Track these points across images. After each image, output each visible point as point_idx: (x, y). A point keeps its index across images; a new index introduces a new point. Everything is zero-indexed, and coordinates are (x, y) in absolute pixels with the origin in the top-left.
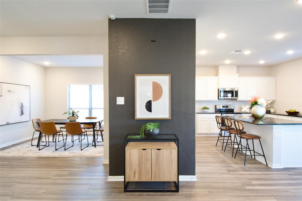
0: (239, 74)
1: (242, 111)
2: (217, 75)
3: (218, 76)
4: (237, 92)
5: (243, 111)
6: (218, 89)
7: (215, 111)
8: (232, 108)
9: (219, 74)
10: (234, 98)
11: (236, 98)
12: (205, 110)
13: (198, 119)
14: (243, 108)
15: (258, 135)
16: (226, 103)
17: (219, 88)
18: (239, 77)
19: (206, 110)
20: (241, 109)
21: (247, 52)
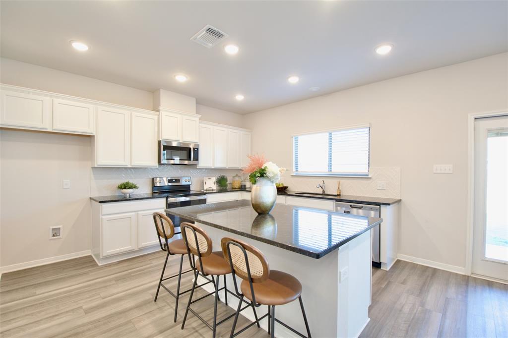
0: (200, 116)
1: (205, 189)
2: (156, 108)
3: (158, 111)
4: (196, 151)
5: (206, 187)
6: (160, 142)
7: (153, 190)
8: (188, 183)
9: (161, 108)
10: (192, 162)
11: (195, 162)
12: (125, 191)
13: (104, 217)
14: (205, 183)
15: (289, 274)
16: (175, 173)
17: (161, 140)
18: (200, 123)
19: (130, 191)
20: (202, 184)
21: (232, 50)
